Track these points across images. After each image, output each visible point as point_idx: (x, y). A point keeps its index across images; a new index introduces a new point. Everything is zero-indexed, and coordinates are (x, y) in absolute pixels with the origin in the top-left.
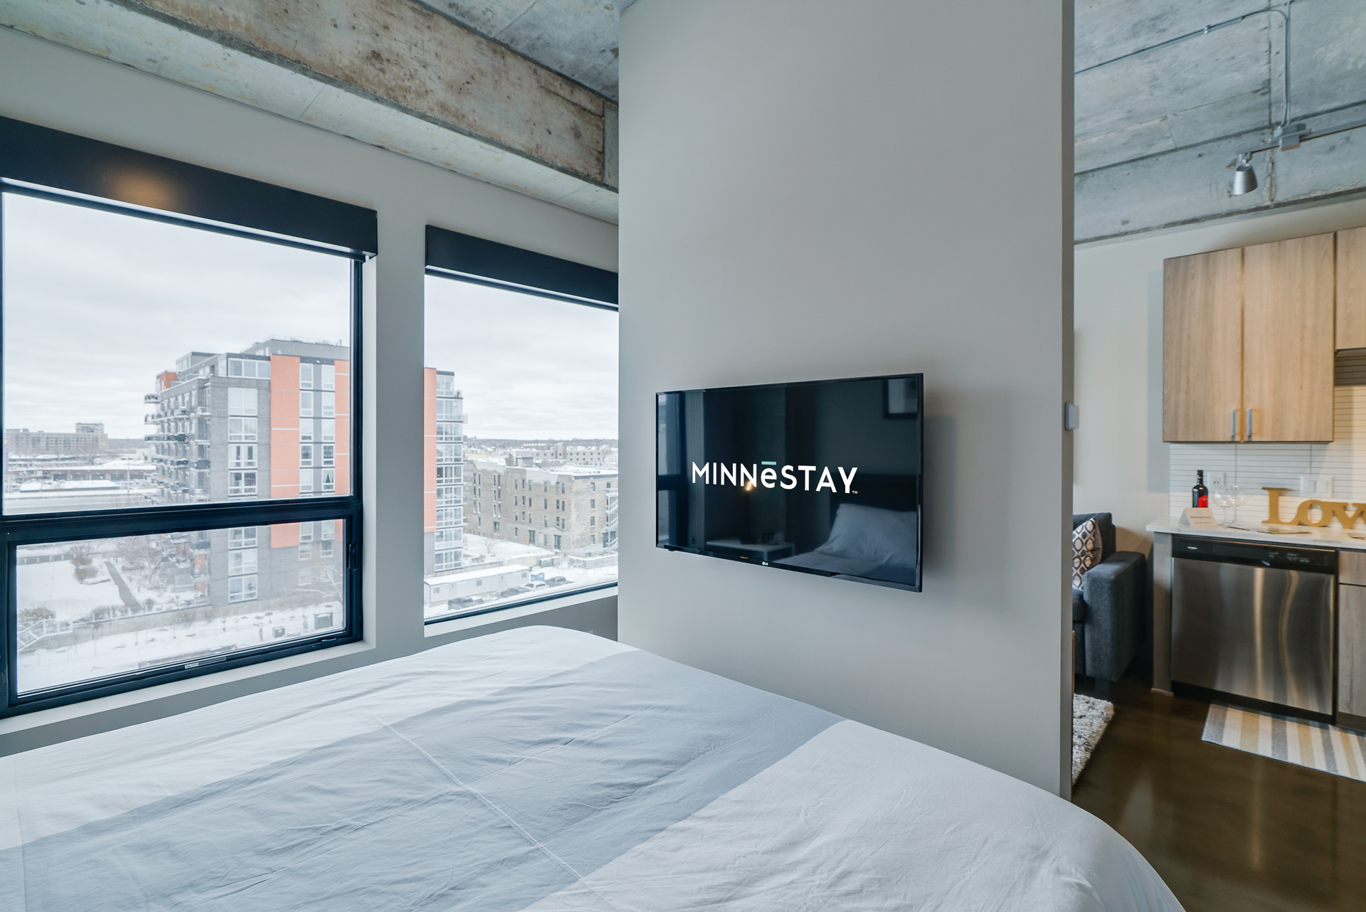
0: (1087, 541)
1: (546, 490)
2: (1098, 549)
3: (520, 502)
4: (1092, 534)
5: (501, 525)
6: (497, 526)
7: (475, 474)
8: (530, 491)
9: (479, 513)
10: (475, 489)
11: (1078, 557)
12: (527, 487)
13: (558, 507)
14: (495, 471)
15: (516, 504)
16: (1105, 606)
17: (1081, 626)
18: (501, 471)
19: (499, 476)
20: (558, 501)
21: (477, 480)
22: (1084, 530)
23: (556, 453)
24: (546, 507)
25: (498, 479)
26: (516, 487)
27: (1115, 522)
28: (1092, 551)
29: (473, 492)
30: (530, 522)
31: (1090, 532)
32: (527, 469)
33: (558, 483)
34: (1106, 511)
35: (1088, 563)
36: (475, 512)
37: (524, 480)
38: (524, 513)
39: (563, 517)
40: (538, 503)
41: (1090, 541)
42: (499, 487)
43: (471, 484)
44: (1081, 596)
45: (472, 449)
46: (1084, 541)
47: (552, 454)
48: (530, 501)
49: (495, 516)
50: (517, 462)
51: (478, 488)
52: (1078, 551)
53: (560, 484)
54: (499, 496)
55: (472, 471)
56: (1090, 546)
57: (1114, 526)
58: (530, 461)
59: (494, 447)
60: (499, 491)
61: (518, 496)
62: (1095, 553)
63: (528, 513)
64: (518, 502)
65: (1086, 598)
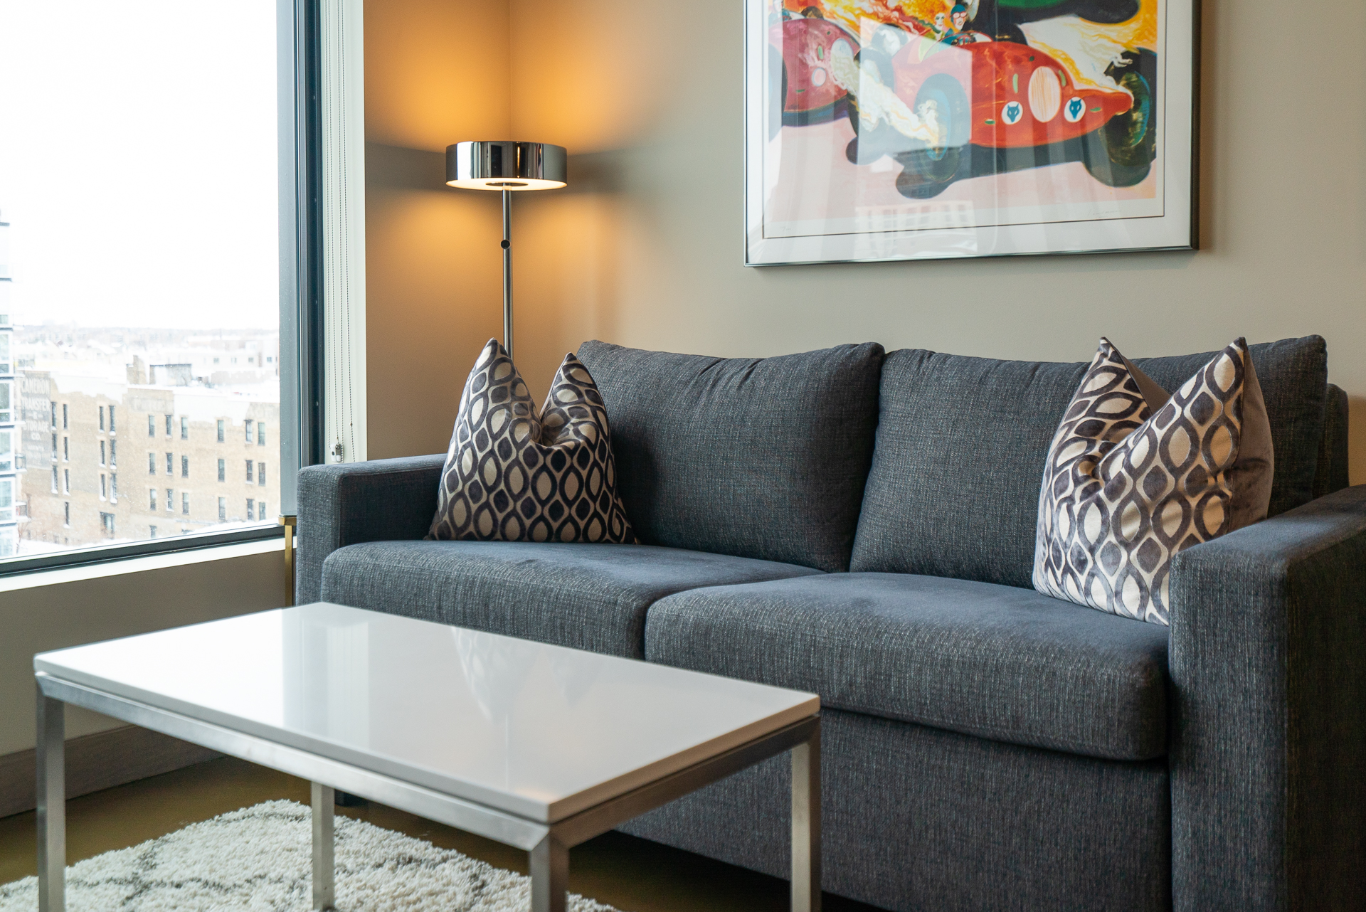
0: (1214, 429)
1: (220, 438)
2: (1259, 463)
3: (161, 466)
4: (1232, 402)
5: (116, 519)
6: (109, 523)
7: (53, 404)
8: (184, 441)
9: (65, 492)
10: (54, 437)
11: (1177, 496)
12: (176, 431)
13: (249, 477)
14: (101, 397)
15: (152, 470)
16: (1246, 692)
17: (1157, 780)
18: (116, 396)
19: (111, 408)
20: (249, 464)
21: (60, 418)
22: (1204, 388)
23: (260, 356)
24: (221, 477)
25: (108, 417)
26: (151, 433)
27: (1339, 373)
28: (1231, 471)
29: (50, 446)
30: (185, 511)
31: (1224, 397)
32: (176, 390)
33: (248, 422)
34: (1300, 331)
35: (1214, 517)
36: (55, 491)
37: (168, 417)
38: (169, 491)
39: (262, 500)
40: (203, 468)
41: (1224, 432)
42: (113, 433)
43: (45, 427)
44: (1159, 656)
45: (65, 347)
46: (1202, 431)
47: (251, 360)
48: (185, 463)
49: (102, 499)
50: (152, 374)
51: (62, 435)
52: (1177, 472)
53: (254, 426)
54: (113, 453)
55: (45, 396)
56: (1223, 450)
57: (1337, 393)
58: (185, 371)
59: (118, 345)
60: (113, 442)
61: (156, 452)
62: (1244, 478)
63: (181, 491)
64: (157, 467)
65: (1177, 662)
